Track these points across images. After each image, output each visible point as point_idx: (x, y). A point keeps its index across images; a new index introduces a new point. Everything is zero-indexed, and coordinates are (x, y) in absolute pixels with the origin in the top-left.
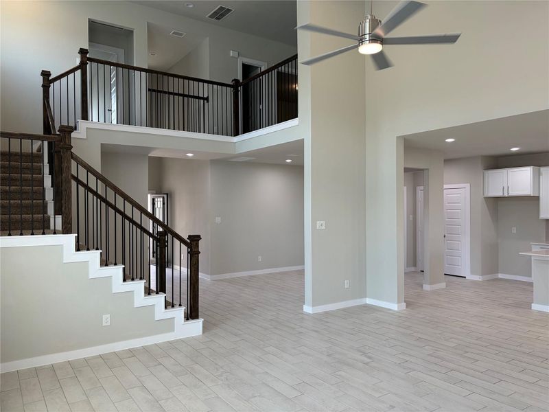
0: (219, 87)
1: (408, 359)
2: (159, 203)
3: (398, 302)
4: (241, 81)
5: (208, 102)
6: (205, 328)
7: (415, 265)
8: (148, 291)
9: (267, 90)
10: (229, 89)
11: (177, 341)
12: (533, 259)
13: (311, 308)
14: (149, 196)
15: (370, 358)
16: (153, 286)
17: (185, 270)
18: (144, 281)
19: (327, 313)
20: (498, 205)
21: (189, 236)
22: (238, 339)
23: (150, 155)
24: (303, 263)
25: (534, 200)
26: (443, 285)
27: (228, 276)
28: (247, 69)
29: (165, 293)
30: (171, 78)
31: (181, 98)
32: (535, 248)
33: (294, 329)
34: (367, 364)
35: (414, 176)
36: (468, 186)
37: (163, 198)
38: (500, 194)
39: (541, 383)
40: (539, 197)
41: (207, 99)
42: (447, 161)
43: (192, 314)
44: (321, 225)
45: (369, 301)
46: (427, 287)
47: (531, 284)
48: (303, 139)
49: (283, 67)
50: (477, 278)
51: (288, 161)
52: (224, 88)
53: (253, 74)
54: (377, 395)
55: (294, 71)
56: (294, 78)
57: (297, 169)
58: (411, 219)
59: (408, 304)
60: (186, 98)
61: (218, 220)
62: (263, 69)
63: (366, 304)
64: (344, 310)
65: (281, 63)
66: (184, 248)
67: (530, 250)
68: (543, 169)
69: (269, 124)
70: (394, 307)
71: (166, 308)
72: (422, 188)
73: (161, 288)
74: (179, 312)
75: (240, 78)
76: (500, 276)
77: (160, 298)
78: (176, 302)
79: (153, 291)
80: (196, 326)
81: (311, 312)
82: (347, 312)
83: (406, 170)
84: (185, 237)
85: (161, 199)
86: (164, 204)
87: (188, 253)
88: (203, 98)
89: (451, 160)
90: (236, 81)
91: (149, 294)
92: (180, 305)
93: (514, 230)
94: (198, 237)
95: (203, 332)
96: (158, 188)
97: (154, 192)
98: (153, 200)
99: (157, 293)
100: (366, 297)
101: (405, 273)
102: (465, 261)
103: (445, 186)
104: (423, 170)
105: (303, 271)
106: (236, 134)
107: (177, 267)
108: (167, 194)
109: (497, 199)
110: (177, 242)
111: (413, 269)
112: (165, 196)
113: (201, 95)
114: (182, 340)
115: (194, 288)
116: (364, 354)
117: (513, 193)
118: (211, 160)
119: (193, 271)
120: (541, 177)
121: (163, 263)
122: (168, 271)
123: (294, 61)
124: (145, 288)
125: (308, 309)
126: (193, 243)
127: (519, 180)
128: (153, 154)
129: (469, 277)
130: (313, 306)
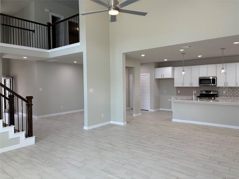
0: (41, 26)
1: (129, 144)
2: (8, 82)
3: (124, 122)
4: (51, 24)
5: (34, 32)
6: (36, 141)
7: (129, 107)
8: (5, 125)
9: (63, 30)
10: (45, 27)
11: (21, 148)
12: (172, 102)
13: (87, 127)
14: (3, 78)
15: (114, 146)
16: (7, 122)
17: (25, 115)
18: (2, 120)
19: (94, 129)
20: (160, 82)
21: (27, 97)
22: (54, 144)
23: (2, 57)
24: (83, 108)
25: (172, 80)
26: (140, 114)
27: (46, 116)
28: (54, 18)
29: (14, 125)
30: (14, 19)
31: (17, 29)
32: (173, 98)
33: (80, 137)
34: (112, 148)
35: (129, 70)
36: (149, 74)
37: (10, 79)
38: (160, 77)
39: (177, 148)
40: (174, 78)
41: (34, 31)
42: (142, 64)
43: (29, 134)
44: (91, 90)
45: (112, 122)
46: (134, 115)
47: (171, 112)
48: (83, 52)
49: (71, 19)
50: (153, 110)
51: (75, 62)
52: (43, 26)
53: (57, 21)
54: (117, 161)
55: (77, 21)
56: (77, 25)
57: (80, 66)
58: (128, 88)
59: (128, 122)
60: (20, 29)
61: (41, 89)
62: (62, 19)
63: (111, 124)
64: (101, 127)
65: (70, 17)
66: (24, 103)
67: (171, 99)
68: (175, 68)
69: (65, 44)
70: (122, 124)
71: (15, 132)
72: (132, 75)
73: (12, 122)
74: (23, 134)
75: (51, 22)
76: (161, 109)
77: (12, 128)
78: (21, 128)
79: (7, 125)
80: (32, 140)
82: (103, 127)
83: (126, 67)
84: (25, 97)
85: (9, 80)
86: (10, 82)
87: (26, 105)
88: (32, 31)
89: (143, 63)
90: (49, 23)
91: (5, 126)
92: (23, 131)
93: (165, 91)
94: (32, 97)
95: (35, 142)
96: (7, 74)
97: (6, 76)
98: (5, 80)
99: (10, 125)
100: (111, 121)
101: (126, 110)
102: (148, 105)
103: (141, 74)
104: (132, 67)
105: (84, 112)
106: (50, 48)
107: (20, 114)
108: (12, 77)
109: (159, 79)
110: (20, 100)
111: (128, 108)
112: (11, 78)
113: (31, 29)
114: (24, 148)
115: (30, 123)
116: (111, 144)
117: (165, 77)
118: (37, 61)
119: (29, 113)
120: (175, 71)
121: (12, 112)
122: (16, 116)
123: (77, 17)
124: (3, 124)
125: (86, 128)
126: (29, 100)
127: (167, 72)
128: (4, 57)
129: (150, 110)
130: (88, 126)
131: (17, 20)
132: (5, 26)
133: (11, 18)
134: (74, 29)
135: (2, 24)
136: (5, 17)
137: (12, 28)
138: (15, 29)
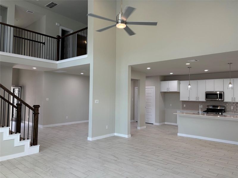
0: (51, 38)
1: (133, 157)
2: (17, 91)
3: (128, 134)
4: (61, 36)
5: (44, 44)
6: (41, 150)
7: (134, 119)
8: (11, 133)
9: (72, 42)
10: (55, 39)
11: (26, 156)
12: (178, 116)
13: (91, 138)
14: (12, 87)
15: (117, 158)
16: (13, 130)
17: (31, 124)
18: (8, 128)
19: (98, 140)
20: (166, 95)
21: (34, 106)
22: (57, 153)
23: (13, 67)
24: (88, 119)
25: (178, 93)
26: (145, 127)
27: (51, 126)
28: (63, 32)
29: (20, 133)
31: (29, 41)
32: (178, 112)
33: (83, 148)
34: (116, 160)
35: (134, 82)
36: (154, 87)
37: (19, 89)
38: (166, 91)
39: (182, 163)
40: (179, 92)
41: (44, 43)
42: (147, 77)
43: (34, 143)
44: (97, 101)
45: (116, 134)
46: (139, 128)
47: (177, 126)
48: (90, 64)
49: (79, 33)
50: (158, 124)
51: (82, 74)
52: (53, 39)
53: (66, 34)
54: (120, 173)
55: (86, 35)
56: (85, 38)
57: (87, 78)
58: (133, 100)
59: (132, 135)
60: (31, 42)
61: (47, 99)
62: (71, 32)
63: (115, 136)
64: (105, 138)
65: (79, 31)
66: (31, 111)
67: (176, 113)
68: (181, 82)
69: (73, 56)
70: (126, 136)
71: (20, 140)
72: (137, 87)
73: (18, 130)
74: (28, 142)
75: (60, 35)
76: (166, 123)
77: (18, 136)
78: (26, 137)
79: (13, 133)
80: (36, 148)
81: (91, 140)
82: (106, 139)
83: (132, 80)
84: (32, 106)
85: (18, 89)
86: (19, 91)
87: (33, 113)
88: (42, 43)
89: (149, 76)
90: (59, 36)
91: (12, 134)
92: (28, 139)
93: (171, 105)
94: (39, 106)
95: (39, 151)
96: (16, 84)
97: (15, 86)
98: (14, 89)
99: (16, 133)
100: (115, 133)
101: (131, 123)
102: (153, 117)
103: (146, 87)
104: (138, 80)
105: (88, 123)
106: (58, 60)
107: (27, 122)
108: (21, 87)
109: (165, 92)
110: (27, 108)
111: (133, 121)
112: (20, 88)
113: (41, 41)
114: (28, 156)
115: (35, 132)
116: (115, 156)
117: (171, 91)
118: (45, 71)
119: (35, 121)
120: (180, 85)
121: (19, 120)
122: (22, 125)
123: (86, 30)
124: (10, 131)
125: (90, 139)
126: (35, 109)
127: (173, 86)
128: (15, 67)
129: (155, 124)
130: (92, 137)
131: (29, 32)
132: (17, 38)
133: (24, 31)
134: (82, 42)
135: (14, 36)
136: (18, 29)
137: (24, 40)
138: (26, 41)
